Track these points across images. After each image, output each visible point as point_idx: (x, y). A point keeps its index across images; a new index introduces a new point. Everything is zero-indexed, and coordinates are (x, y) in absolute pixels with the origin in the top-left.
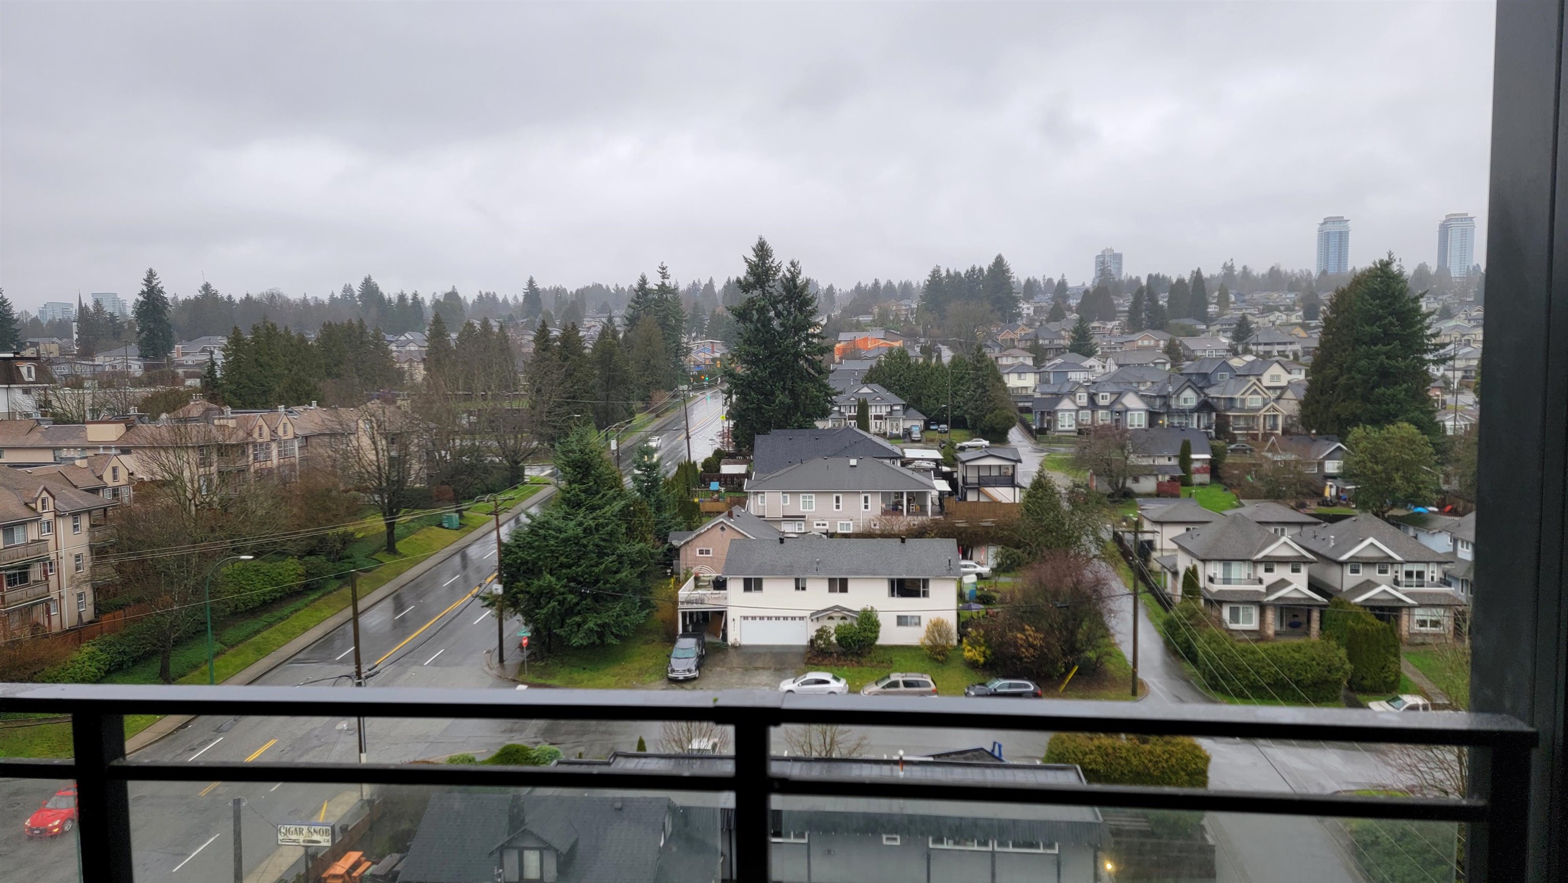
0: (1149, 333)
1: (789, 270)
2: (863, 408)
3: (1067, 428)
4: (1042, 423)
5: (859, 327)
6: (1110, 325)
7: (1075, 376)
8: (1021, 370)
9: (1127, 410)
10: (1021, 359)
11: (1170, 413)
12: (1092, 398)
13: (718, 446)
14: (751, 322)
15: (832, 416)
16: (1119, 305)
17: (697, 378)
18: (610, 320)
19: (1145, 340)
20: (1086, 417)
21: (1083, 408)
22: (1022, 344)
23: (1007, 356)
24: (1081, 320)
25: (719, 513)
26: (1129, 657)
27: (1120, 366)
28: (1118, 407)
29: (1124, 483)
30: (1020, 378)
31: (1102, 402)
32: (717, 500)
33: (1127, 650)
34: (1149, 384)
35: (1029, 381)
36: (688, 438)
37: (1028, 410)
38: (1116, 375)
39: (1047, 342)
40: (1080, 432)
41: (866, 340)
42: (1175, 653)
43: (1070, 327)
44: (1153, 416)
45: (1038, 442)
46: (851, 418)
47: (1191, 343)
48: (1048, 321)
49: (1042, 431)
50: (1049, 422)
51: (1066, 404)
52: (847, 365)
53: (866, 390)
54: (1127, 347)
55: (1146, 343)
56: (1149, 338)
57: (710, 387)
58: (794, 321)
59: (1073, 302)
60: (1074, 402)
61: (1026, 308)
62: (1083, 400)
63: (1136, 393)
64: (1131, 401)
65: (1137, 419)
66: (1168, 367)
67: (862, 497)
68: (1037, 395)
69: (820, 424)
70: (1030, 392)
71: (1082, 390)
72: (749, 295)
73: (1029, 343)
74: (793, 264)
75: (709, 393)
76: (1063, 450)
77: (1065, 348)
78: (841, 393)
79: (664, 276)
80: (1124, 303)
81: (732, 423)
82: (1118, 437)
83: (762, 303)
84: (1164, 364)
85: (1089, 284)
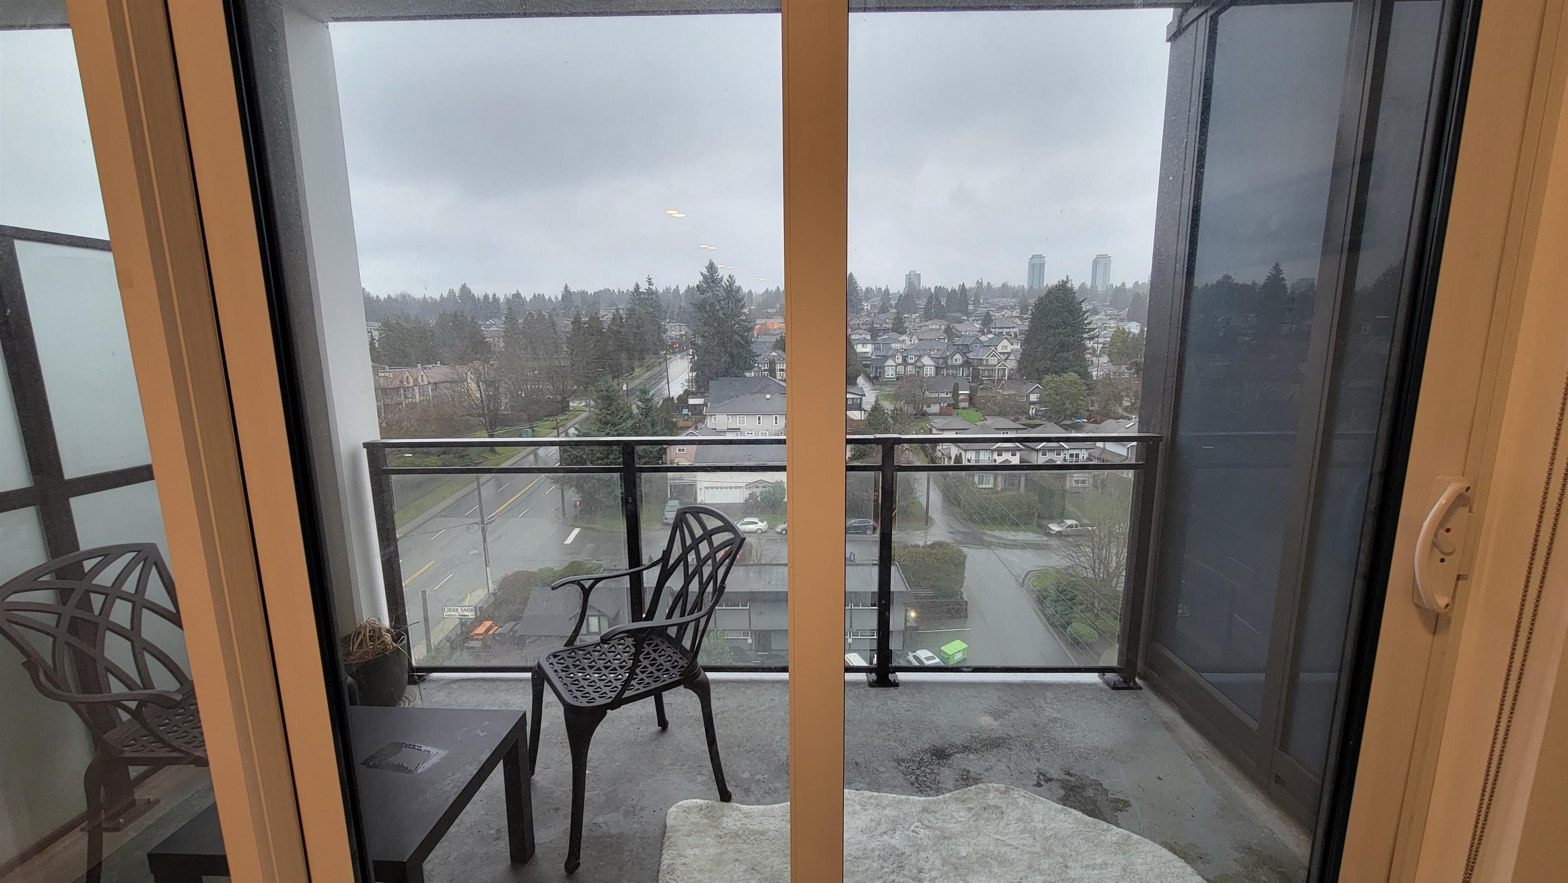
0: (936, 321)
1: (728, 281)
2: (772, 364)
3: (890, 376)
4: (876, 373)
5: (769, 316)
6: (914, 316)
7: (894, 346)
8: (864, 342)
9: (924, 366)
10: (864, 336)
11: (947, 367)
12: (904, 359)
13: (686, 387)
14: (706, 312)
15: (755, 369)
16: (919, 304)
17: (671, 346)
18: (617, 310)
19: (934, 325)
20: (901, 369)
21: (900, 364)
22: (864, 327)
23: (856, 334)
24: (898, 313)
25: (689, 427)
26: (924, 505)
27: (920, 340)
28: (919, 364)
29: (922, 407)
30: (863, 347)
31: (910, 361)
32: (687, 420)
33: (923, 501)
34: (936, 351)
35: (869, 348)
36: (668, 383)
37: (867, 366)
38: (918, 345)
39: (878, 326)
40: (898, 379)
41: (773, 324)
42: (949, 501)
43: (892, 317)
44: (938, 369)
45: (874, 384)
46: (765, 370)
47: (959, 327)
48: (879, 313)
49: (876, 378)
50: (880, 372)
51: (890, 362)
52: (762, 339)
53: (774, 354)
54: (924, 329)
55: (934, 327)
56: (936, 324)
57: (679, 352)
58: (732, 312)
59: (893, 302)
60: (895, 361)
61: (867, 306)
62: (900, 361)
63: (929, 356)
64: (926, 360)
65: (930, 371)
66: (946, 340)
67: (774, 416)
68: (874, 357)
69: (747, 374)
70: (869, 355)
71: (899, 354)
72: (704, 296)
73: (868, 326)
74: (730, 276)
75: (679, 356)
76: (888, 389)
77: (889, 329)
78: (760, 355)
79: (650, 284)
80: (922, 303)
81: (694, 374)
82: (919, 381)
83: (712, 301)
84: (944, 339)
85: (902, 292)
